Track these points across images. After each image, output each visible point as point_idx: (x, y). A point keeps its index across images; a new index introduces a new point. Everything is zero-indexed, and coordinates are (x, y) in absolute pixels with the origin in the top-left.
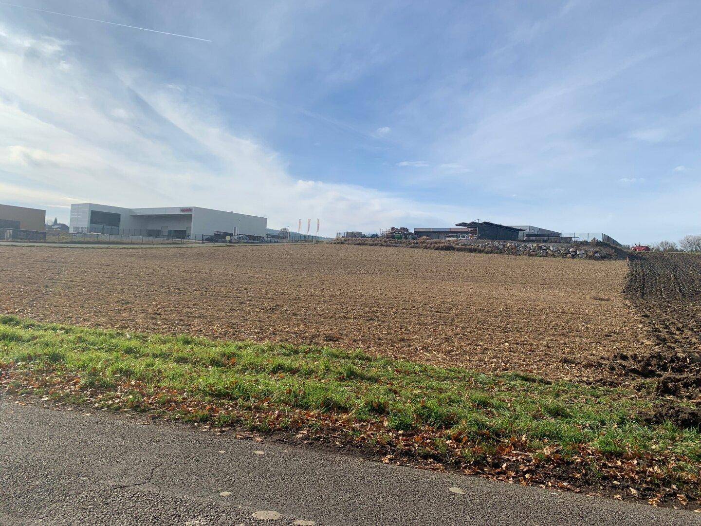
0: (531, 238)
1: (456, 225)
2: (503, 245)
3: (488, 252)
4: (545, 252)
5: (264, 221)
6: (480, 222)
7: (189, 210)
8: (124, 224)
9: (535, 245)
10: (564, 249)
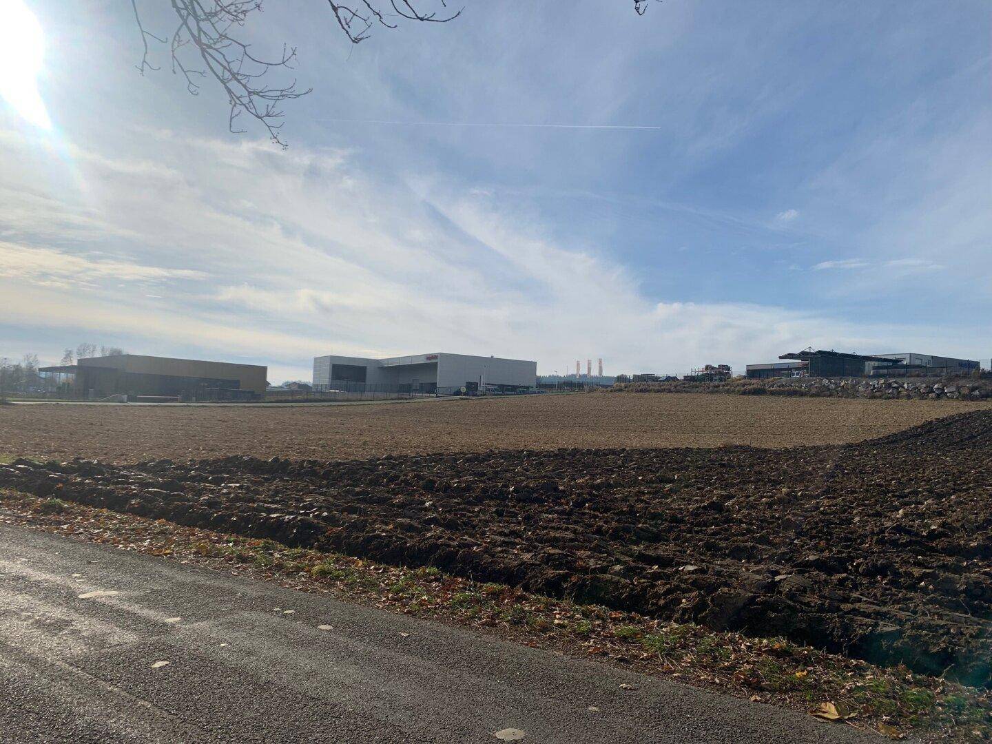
0: (881, 371)
1: (780, 358)
2: (835, 384)
3: (812, 396)
4: (895, 391)
5: (532, 365)
6: (812, 351)
7: (434, 357)
8: (371, 377)
9: (882, 381)
10: (924, 385)
